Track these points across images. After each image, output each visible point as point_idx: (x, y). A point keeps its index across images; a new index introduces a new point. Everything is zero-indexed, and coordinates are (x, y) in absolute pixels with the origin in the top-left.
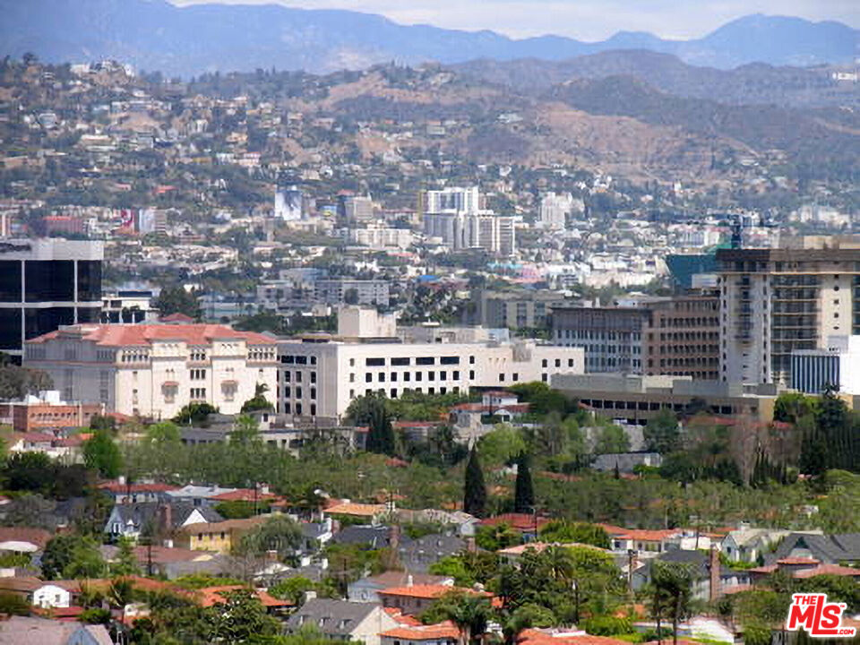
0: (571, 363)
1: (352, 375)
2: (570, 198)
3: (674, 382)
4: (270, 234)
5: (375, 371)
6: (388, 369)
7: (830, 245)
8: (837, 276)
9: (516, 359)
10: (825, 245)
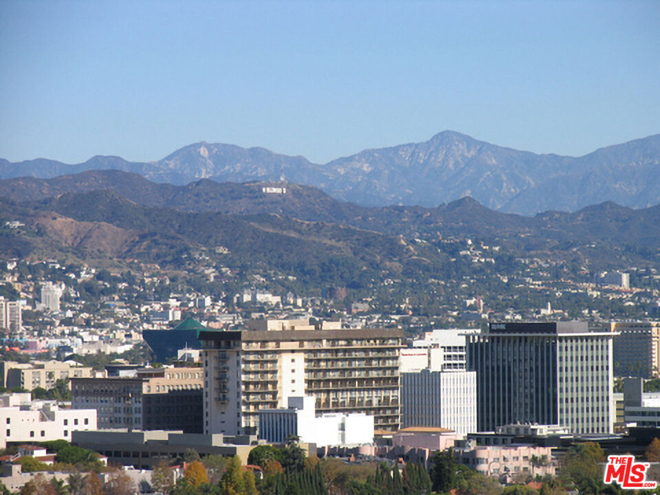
0: (86, 421)
2: (63, 286)
3: (169, 435)
7: (288, 327)
8: (293, 351)
9: (43, 419)
10: (283, 327)
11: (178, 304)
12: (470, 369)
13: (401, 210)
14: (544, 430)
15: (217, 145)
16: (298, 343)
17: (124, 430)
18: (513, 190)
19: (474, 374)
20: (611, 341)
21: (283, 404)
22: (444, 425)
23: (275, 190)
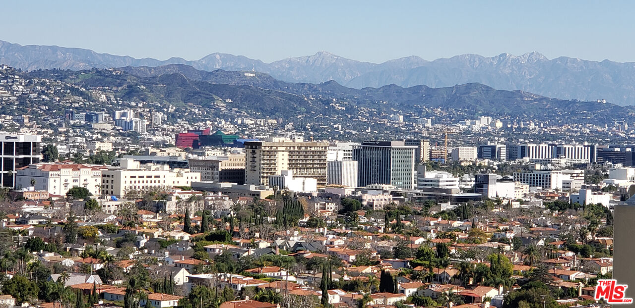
0: (196, 178)
1: (125, 181)
2: (162, 114)
3: (232, 185)
4: (64, 125)
5: (133, 180)
6: (137, 179)
7: (281, 141)
8: (283, 151)
9: (178, 176)
10: (279, 141)
11: (211, 123)
12: (354, 160)
13: (304, 84)
14: (386, 187)
15: (224, 54)
16: (285, 148)
17: (212, 182)
18: (350, 77)
19: (356, 162)
20: (414, 151)
21: (278, 173)
22: (344, 184)
23: (250, 75)
